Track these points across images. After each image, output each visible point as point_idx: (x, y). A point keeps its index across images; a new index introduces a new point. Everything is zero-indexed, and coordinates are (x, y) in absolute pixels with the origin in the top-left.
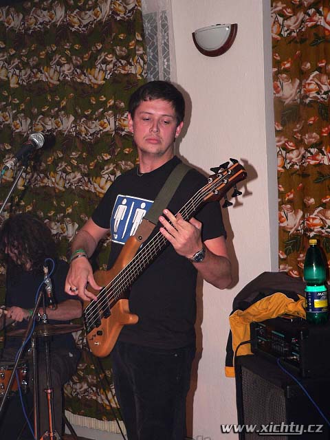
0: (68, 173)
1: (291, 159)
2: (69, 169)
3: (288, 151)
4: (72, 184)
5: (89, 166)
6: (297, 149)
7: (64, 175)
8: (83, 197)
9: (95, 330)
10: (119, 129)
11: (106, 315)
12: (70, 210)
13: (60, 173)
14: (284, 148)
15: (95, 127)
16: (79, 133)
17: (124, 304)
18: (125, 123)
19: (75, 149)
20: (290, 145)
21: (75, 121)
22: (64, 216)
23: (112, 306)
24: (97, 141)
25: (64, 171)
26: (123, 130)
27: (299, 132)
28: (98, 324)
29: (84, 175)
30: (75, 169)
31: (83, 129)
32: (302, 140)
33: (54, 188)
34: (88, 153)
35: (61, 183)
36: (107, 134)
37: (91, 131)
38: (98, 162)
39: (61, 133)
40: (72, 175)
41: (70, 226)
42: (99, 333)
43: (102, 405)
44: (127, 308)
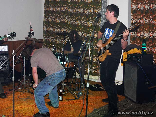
0: (81, 21)
1: (134, 21)
2: (81, 20)
3: (134, 19)
4: (82, 24)
5: (86, 20)
6: (136, 19)
7: (80, 21)
8: (84, 27)
9: (101, 56)
10: (94, 12)
11: (104, 53)
12: (81, 29)
13: (79, 21)
14: (133, 18)
15: (88, 11)
16: (84, 13)
17: (108, 51)
18: (96, 11)
19: (83, 16)
20: (134, 18)
21: (83, 10)
22: (79, 31)
23: (105, 51)
24: (89, 14)
25: (80, 20)
26: (95, 13)
27: (136, 15)
28: (101, 55)
29: (85, 22)
30: (83, 20)
31: (85, 12)
32: (137, 17)
33: (77, 24)
34: (87, 17)
35: (79, 23)
36: (91, 13)
37: (87, 12)
38: (89, 19)
39: (80, 12)
40: (82, 22)
41: (81, 33)
42: (102, 57)
43: (86, 72)
44: (109, 52)
